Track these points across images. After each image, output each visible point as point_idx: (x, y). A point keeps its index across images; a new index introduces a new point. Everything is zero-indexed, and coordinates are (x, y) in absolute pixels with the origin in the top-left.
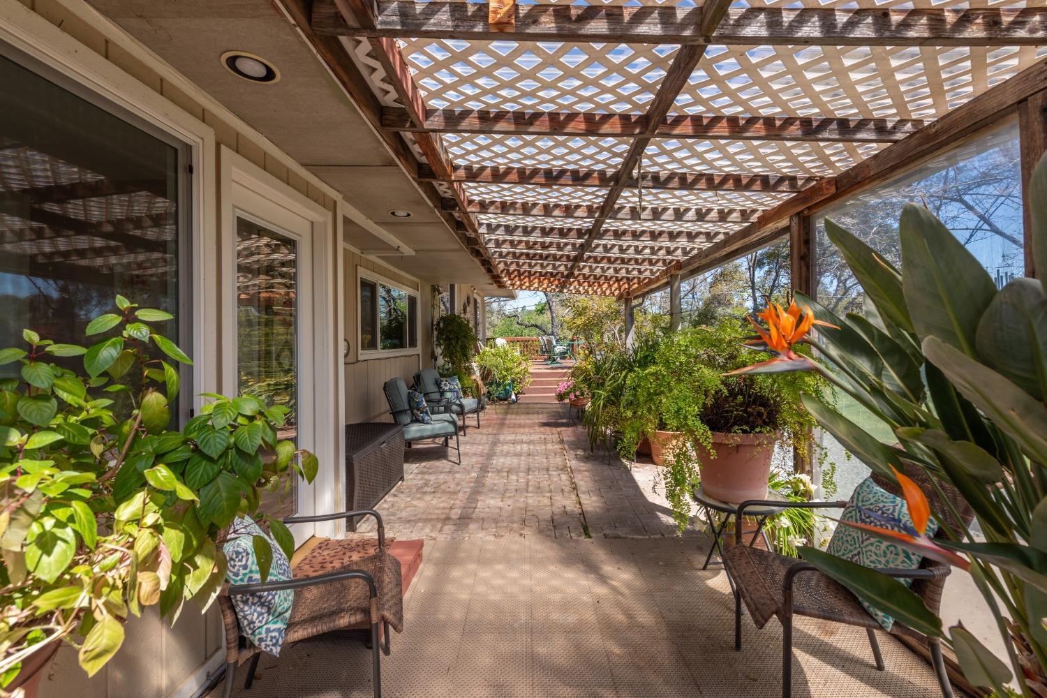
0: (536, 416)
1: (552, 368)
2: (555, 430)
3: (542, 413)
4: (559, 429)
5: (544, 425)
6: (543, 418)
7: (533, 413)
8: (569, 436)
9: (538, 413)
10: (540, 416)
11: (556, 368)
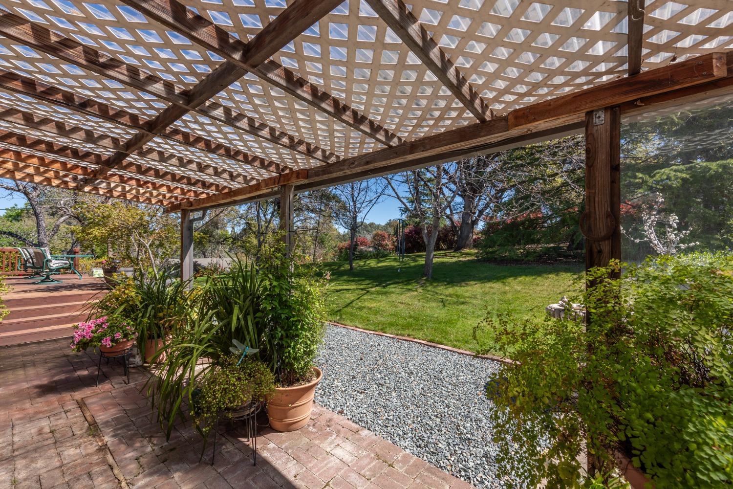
0: (20, 373)
1: (48, 290)
2: (70, 398)
3: (34, 364)
4: (78, 395)
5: (46, 390)
6: (39, 376)
7: (14, 368)
8: (105, 408)
9: (24, 366)
10: (31, 371)
11: (57, 289)
